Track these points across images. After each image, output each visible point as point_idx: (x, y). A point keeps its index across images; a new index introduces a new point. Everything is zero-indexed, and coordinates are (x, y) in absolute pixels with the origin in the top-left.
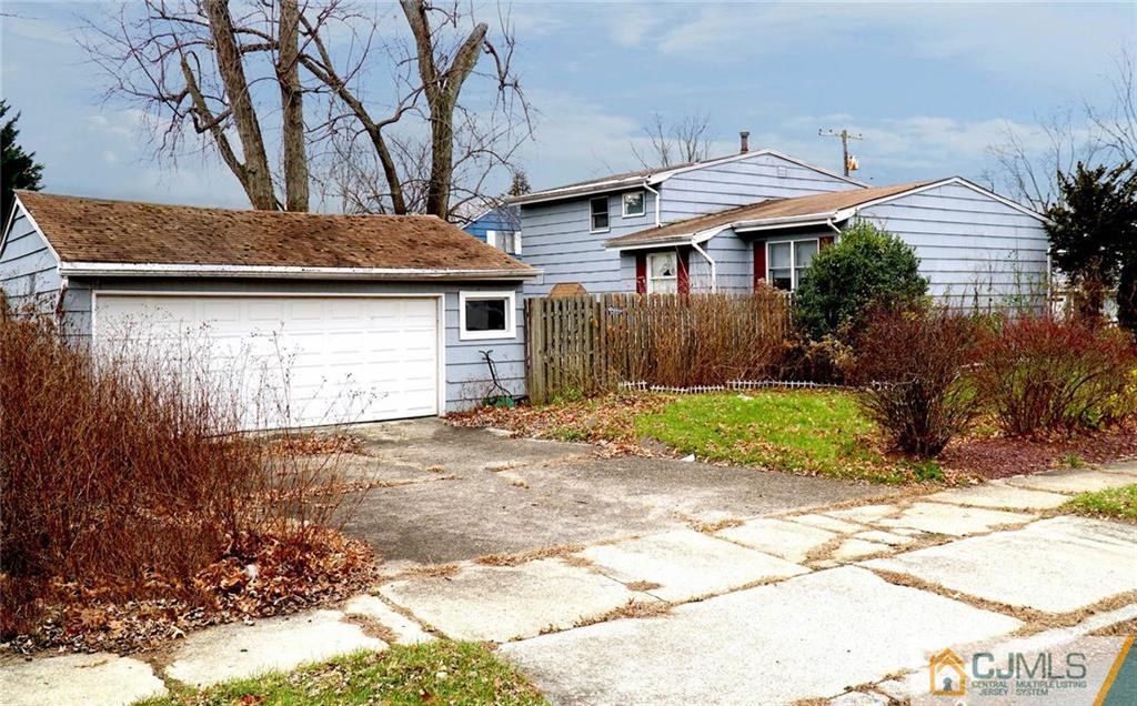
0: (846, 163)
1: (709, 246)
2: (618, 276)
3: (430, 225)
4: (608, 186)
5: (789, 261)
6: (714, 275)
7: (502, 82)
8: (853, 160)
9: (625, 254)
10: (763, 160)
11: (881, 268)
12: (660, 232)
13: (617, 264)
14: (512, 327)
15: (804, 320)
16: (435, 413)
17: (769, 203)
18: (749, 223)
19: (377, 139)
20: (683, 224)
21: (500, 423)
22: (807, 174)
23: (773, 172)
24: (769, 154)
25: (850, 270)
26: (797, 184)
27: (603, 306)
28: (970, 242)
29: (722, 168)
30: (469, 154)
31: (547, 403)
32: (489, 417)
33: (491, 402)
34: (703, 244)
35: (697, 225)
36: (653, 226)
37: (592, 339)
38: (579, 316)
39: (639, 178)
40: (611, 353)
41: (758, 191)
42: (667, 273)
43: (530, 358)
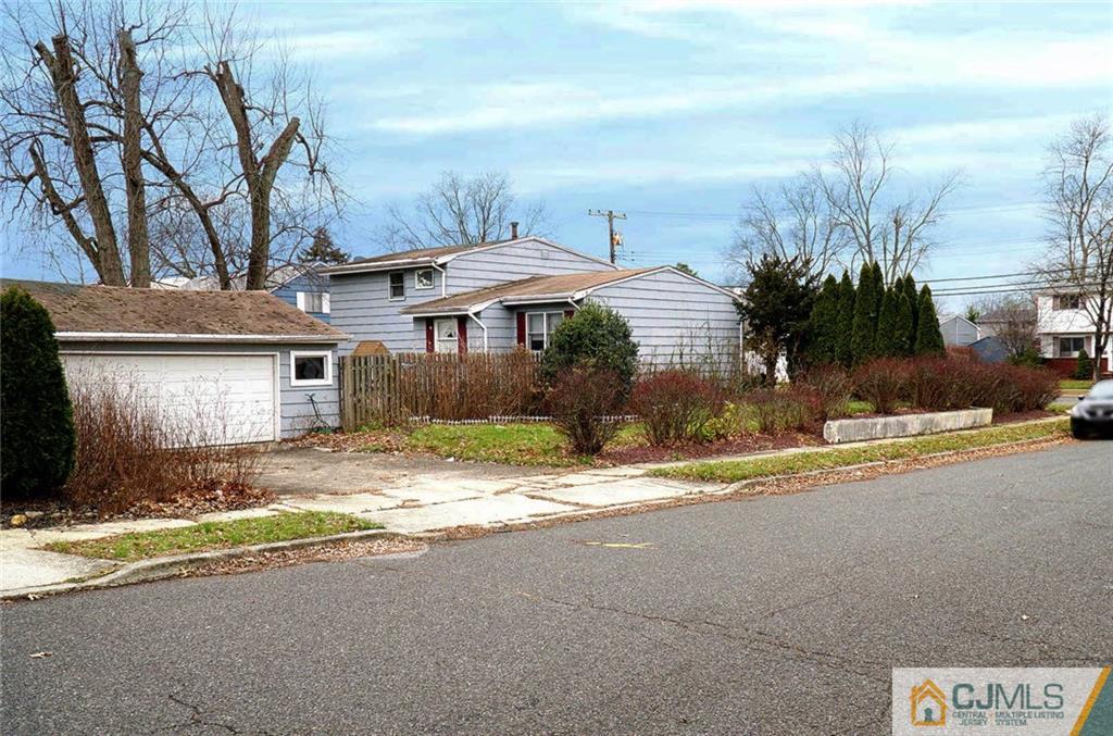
0: (612, 239)
1: (482, 315)
2: (411, 336)
3: (263, 300)
4: (404, 264)
5: (543, 328)
6: (486, 337)
7: (312, 167)
8: (617, 237)
9: (416, 319)
10: (529, 245)
11: (603, 335)
12: (445, 302)
13: (411, 326)
14: (330, 377)
15: (547, 373)
16: (272, 439)
17: (534, 279)
18: (513, 298)
19: (205, 219)
20: (464, 297)
21: (323, 444)
22: (565, 256)
23: (538, 254)
24: (534, 240)
25: (580, 337)
26: (557, 264)
27: (397, 363)
28: (679, 314)
29: (495, 251)
30: (284, 230)
31: (356, 431)
32: (315, 440)
33: (315, 431)
34: (477, 314)
35: (475, 297)
36: (440, 297)
37: (389, 385)
38: (380, 369)
39: (428, 258)
40: (404, 396)
41: (526, 270)
42: (450, 336)
43: (344, 399)
